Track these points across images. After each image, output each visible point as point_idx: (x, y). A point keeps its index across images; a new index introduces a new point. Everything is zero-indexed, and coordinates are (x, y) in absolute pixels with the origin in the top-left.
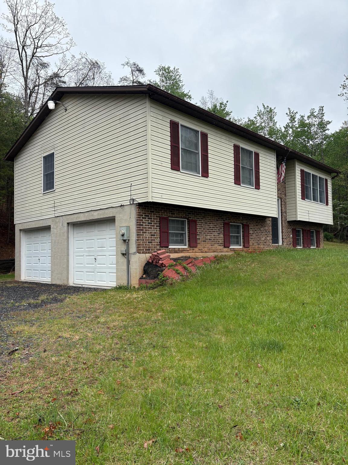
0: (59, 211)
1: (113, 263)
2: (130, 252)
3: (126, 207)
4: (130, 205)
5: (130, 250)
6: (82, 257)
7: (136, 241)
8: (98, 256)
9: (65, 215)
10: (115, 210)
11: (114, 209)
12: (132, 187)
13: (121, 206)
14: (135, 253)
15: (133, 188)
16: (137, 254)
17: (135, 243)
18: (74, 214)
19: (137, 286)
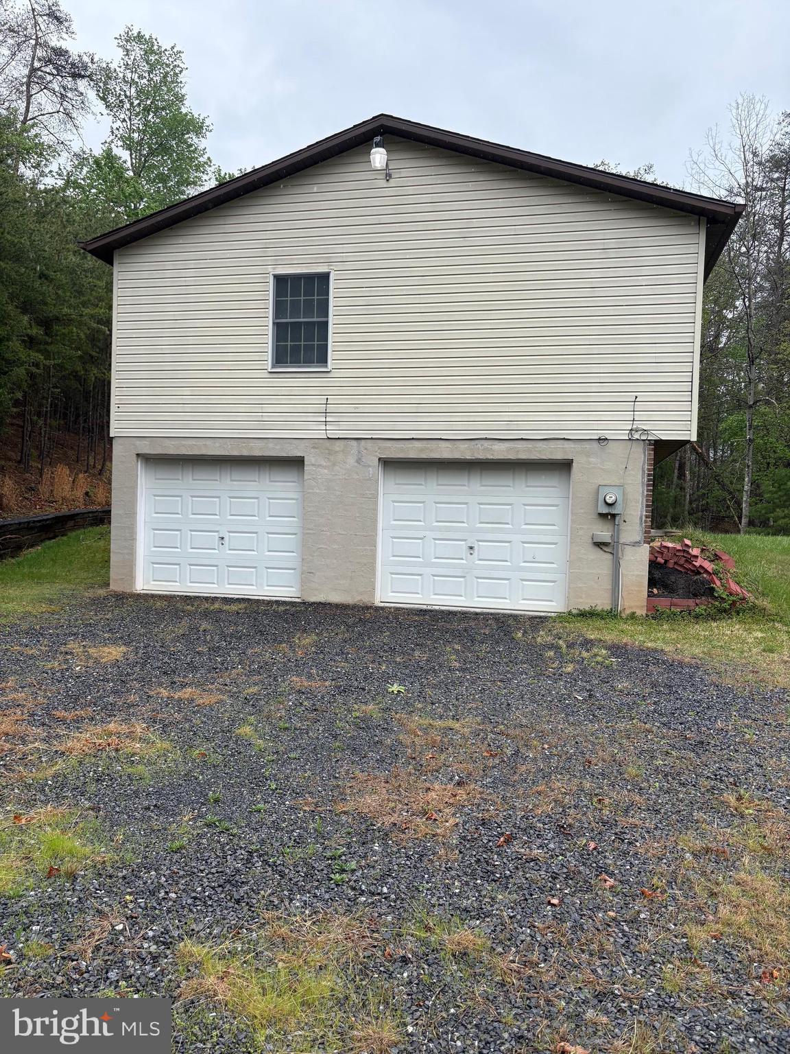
0: (343, 426)
1: (536, 560)
2: (622, 541)
3: (611, 444)
4: (630, 443)
5: (621, 537)
6: (420, 541)
7: (641, 518)
8: (478, 541)
9: (372, 438)
10: (573, 446)
11: (571, 445)
12: (636, 403)
13: (599, 439)
14: (639, 542)
15: (638, 406)
16: (645, 545)
17: (638, 522)
18: (413, 439)
19: (641, 612)
